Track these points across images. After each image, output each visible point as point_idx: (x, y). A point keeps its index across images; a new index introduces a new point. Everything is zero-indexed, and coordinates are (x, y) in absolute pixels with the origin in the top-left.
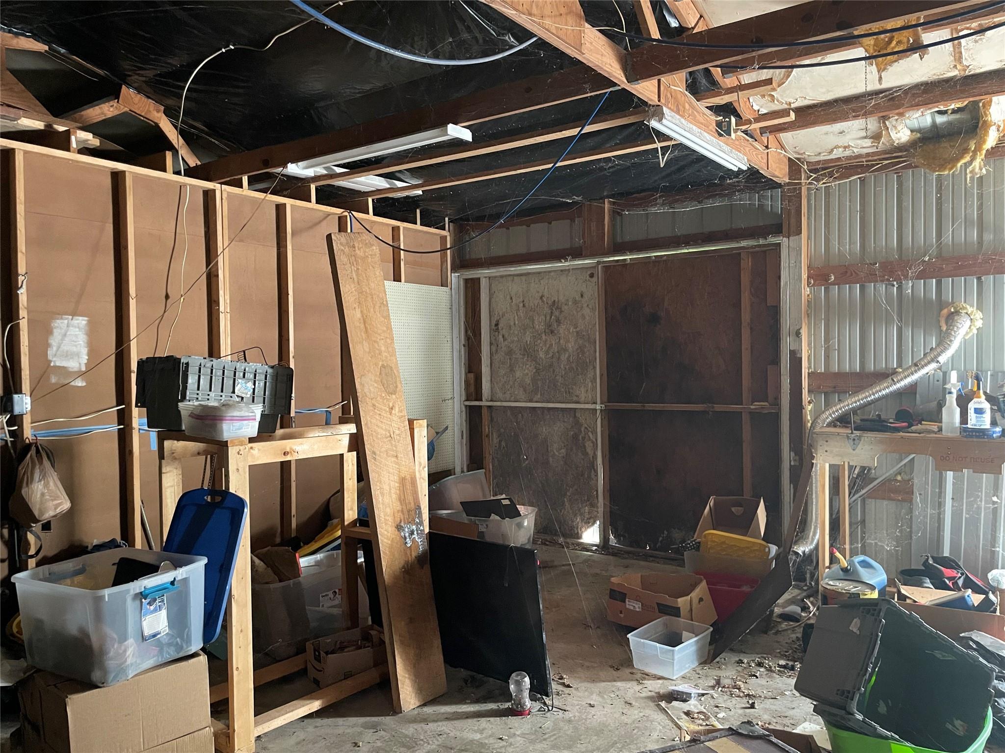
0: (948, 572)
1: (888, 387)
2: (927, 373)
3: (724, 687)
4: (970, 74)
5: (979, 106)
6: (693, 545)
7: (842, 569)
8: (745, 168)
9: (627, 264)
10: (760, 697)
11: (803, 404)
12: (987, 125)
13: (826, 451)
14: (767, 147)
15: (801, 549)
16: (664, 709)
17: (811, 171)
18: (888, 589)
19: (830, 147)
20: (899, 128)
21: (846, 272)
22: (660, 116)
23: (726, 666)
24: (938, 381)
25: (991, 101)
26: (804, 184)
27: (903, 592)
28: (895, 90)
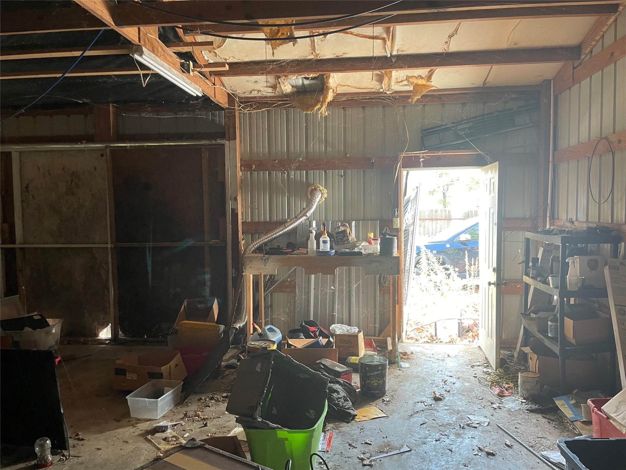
0: (312, 329)
1: (283, 230)
2: (302, 222)
3: (189, 417)
4: (320, 58)
5: (324, 77)
6: (173, 331)
7: (259, 335)
8: (200, 95)
9: (127, 150)
10: (211, 418)
11: (239, 240)
12: (328, 88)
13: (251, 267)
14: (214, 84)
15: (238, 326)
16: (150, 440)
17: (241, 102)
18: (282, 342)
19: (250, 89)
20: (286, 84)
21: (261, 164)
22: (141, 53)
23: (191, 404)
24: (307, 226)
25: (330, 75)
26: (237, 110)
27: (290, 342)
28: (282, 61)
